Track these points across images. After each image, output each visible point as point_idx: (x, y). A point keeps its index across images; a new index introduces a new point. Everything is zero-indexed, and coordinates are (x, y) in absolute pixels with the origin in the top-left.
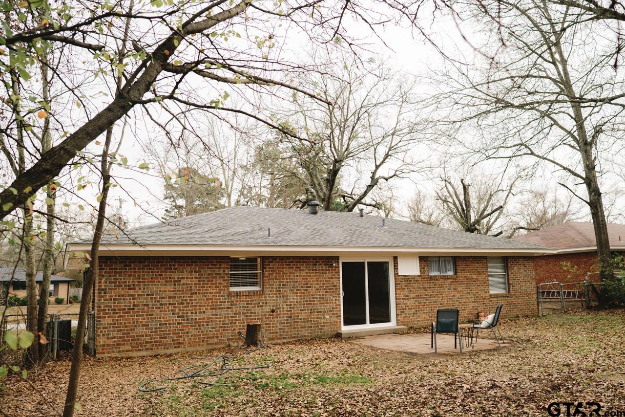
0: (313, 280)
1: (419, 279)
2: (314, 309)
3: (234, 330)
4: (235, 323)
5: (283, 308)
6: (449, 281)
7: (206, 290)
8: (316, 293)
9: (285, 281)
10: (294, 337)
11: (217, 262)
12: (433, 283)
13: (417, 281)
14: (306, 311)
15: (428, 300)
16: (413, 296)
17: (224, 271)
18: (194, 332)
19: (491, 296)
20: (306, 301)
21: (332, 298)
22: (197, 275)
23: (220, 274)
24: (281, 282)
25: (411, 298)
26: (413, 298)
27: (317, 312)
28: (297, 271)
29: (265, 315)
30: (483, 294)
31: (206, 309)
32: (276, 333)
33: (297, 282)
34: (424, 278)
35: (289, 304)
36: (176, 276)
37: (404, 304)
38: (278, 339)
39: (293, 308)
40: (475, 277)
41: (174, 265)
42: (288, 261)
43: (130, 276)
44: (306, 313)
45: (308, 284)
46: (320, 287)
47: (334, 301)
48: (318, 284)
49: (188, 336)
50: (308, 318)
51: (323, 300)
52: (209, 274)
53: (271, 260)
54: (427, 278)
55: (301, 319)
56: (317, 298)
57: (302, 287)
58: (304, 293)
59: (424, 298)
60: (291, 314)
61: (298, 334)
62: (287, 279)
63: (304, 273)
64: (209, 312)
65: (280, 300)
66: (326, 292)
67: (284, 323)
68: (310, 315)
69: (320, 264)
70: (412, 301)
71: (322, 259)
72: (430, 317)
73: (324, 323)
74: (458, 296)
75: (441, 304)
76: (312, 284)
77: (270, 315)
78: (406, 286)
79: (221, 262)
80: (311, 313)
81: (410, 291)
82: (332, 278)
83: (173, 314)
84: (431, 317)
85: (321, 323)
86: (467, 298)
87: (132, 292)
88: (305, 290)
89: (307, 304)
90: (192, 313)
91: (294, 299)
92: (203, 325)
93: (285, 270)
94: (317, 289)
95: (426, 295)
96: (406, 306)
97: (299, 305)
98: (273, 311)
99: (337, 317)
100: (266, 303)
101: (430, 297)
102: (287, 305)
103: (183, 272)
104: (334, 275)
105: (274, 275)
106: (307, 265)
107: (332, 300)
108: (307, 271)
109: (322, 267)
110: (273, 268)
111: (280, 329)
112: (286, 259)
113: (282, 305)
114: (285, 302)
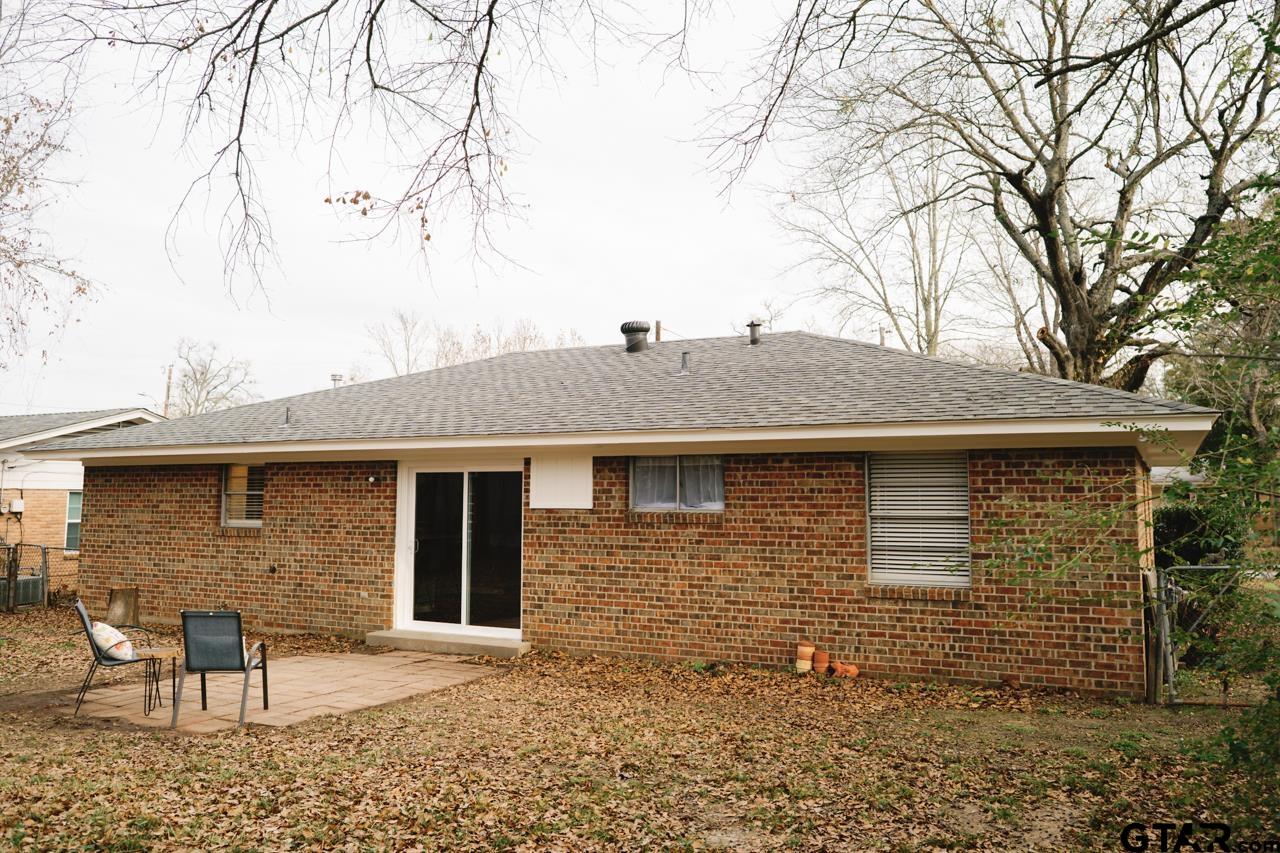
0: (340, 511)
1: (592, 520)
2: (341, 575)
3: (218, 597)
4: (220, 586)
5: (290, 566)
6: (693, 532)
7: (187, 523)
8: (345, 539)
9: (295, 511)
10: (304, 628)
11: (203, 475)
12: (638, 534)
13: (583, 526)
14: (327, 577)
15: (617, 583)
16: (572, 566)
17: (210, 491)
18: (170, 593)
19: (870, 594)
20: (328, 556)
21: (375, 554)
22: (177, 496)
23: (204, 496)
24: (288, 514)
25: (563, 573)
26: (571, 573)
27: (346, 582)
28: (315, 491)
29: (261, 576)
30: (832, 583)
31: (186, 555)
32: (277, 613)
33: (314, 514)
34: (608, 519)
35: (298, 558)
36: (155, 497)
37: (545, 585)
38: (279, 625)
39: (306, 567)
40: (799, 522)
41: (154, 480)
42: (301, 472)
43: (109, 496)
44: (326, 581)
45: (331, 520)
46: (354, 527)
47: (379, 561)
48: (351, 521)
49: (163, 598)
50: (329, 592)
51: (359, 558)
52: (192, 496)
53: (275, 470)
54: (619, 519)
55: (317, 592)
56: (347, 551)
57: (322, 526)
58: (324, 538)
59: (601, 575)
60: (301, 579)
61: (311, 622)
62: (298, 508)
63: (326, 497)
64: (190, 561)
65: (286, 550)
66: (365, 540)
67: (289, 596)
68: (333, 587)
69: (357, 479)
70: (568, 580)
71: (361, 467)
72: (618, 633)
73: (357, 607)
74: (722, 579)
75: (658, 599)
76: (339, 521)
77: (268, 577)
78: (551, 538)
79: (207, 475)
80: (335, 581)
81: (563, 552)
82: (379, 509)
83: (149, 559)
84: (625, 633)
85: (351, 607)
86: (761, 589)
87: (110, 521)
88: (327, 532)
89: (329, 563)
90: (169, 560)
91: (307, 549)
92: (181, 583)
93: (295, 489)
94: (348, 533)
95: (609, 568)
96: (547, 593)
97: (314, 564)
98: (273, 570)
99: (382, 597)
100: (265, 554)
101: (625, 576)
102: (295, 561)
103: (162, 491)
104: (382, 503)
105: (279, 499)
106: (333, 480)
107: (375, 559)
108: (333, 493)
109: (360, 485)
110: (278, 485)
111: (283, 607)
112: (300, 469)
113: (288, 561)
114: (294, 555)
